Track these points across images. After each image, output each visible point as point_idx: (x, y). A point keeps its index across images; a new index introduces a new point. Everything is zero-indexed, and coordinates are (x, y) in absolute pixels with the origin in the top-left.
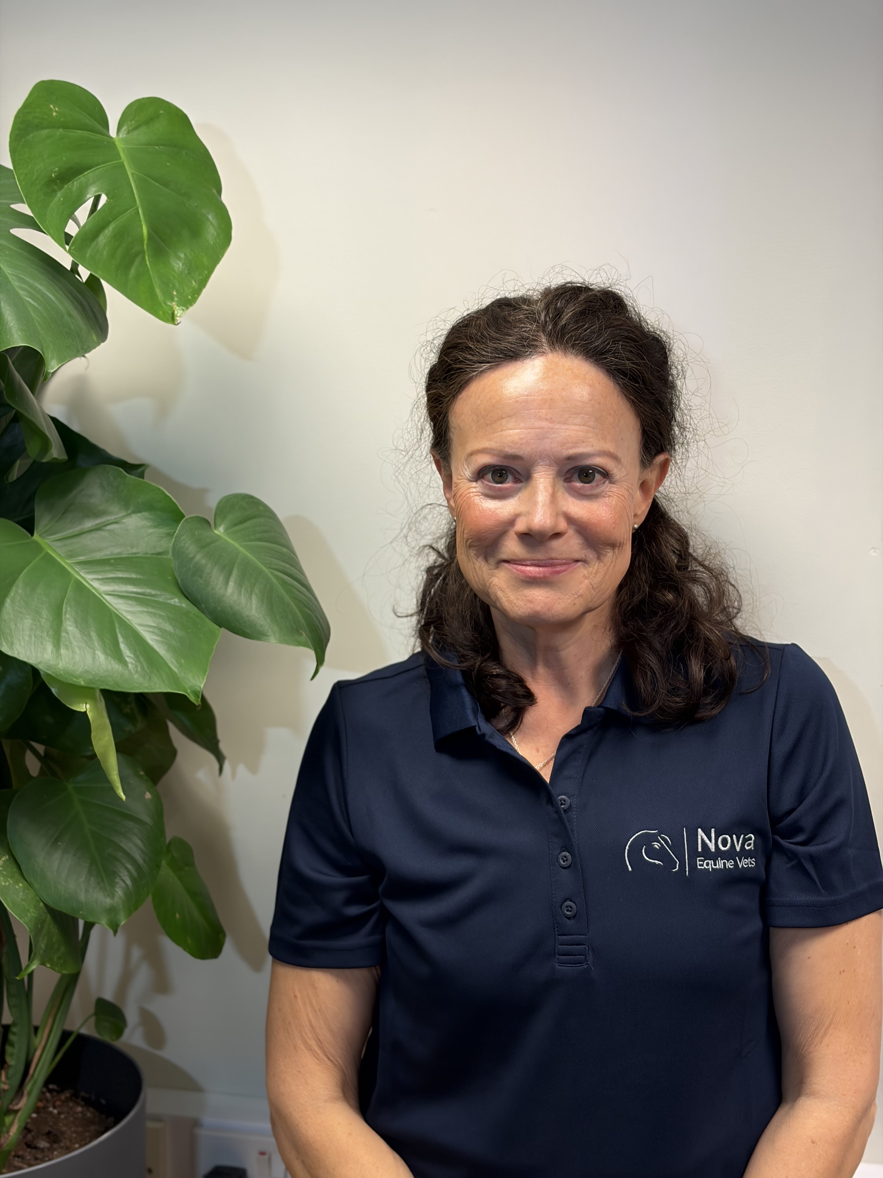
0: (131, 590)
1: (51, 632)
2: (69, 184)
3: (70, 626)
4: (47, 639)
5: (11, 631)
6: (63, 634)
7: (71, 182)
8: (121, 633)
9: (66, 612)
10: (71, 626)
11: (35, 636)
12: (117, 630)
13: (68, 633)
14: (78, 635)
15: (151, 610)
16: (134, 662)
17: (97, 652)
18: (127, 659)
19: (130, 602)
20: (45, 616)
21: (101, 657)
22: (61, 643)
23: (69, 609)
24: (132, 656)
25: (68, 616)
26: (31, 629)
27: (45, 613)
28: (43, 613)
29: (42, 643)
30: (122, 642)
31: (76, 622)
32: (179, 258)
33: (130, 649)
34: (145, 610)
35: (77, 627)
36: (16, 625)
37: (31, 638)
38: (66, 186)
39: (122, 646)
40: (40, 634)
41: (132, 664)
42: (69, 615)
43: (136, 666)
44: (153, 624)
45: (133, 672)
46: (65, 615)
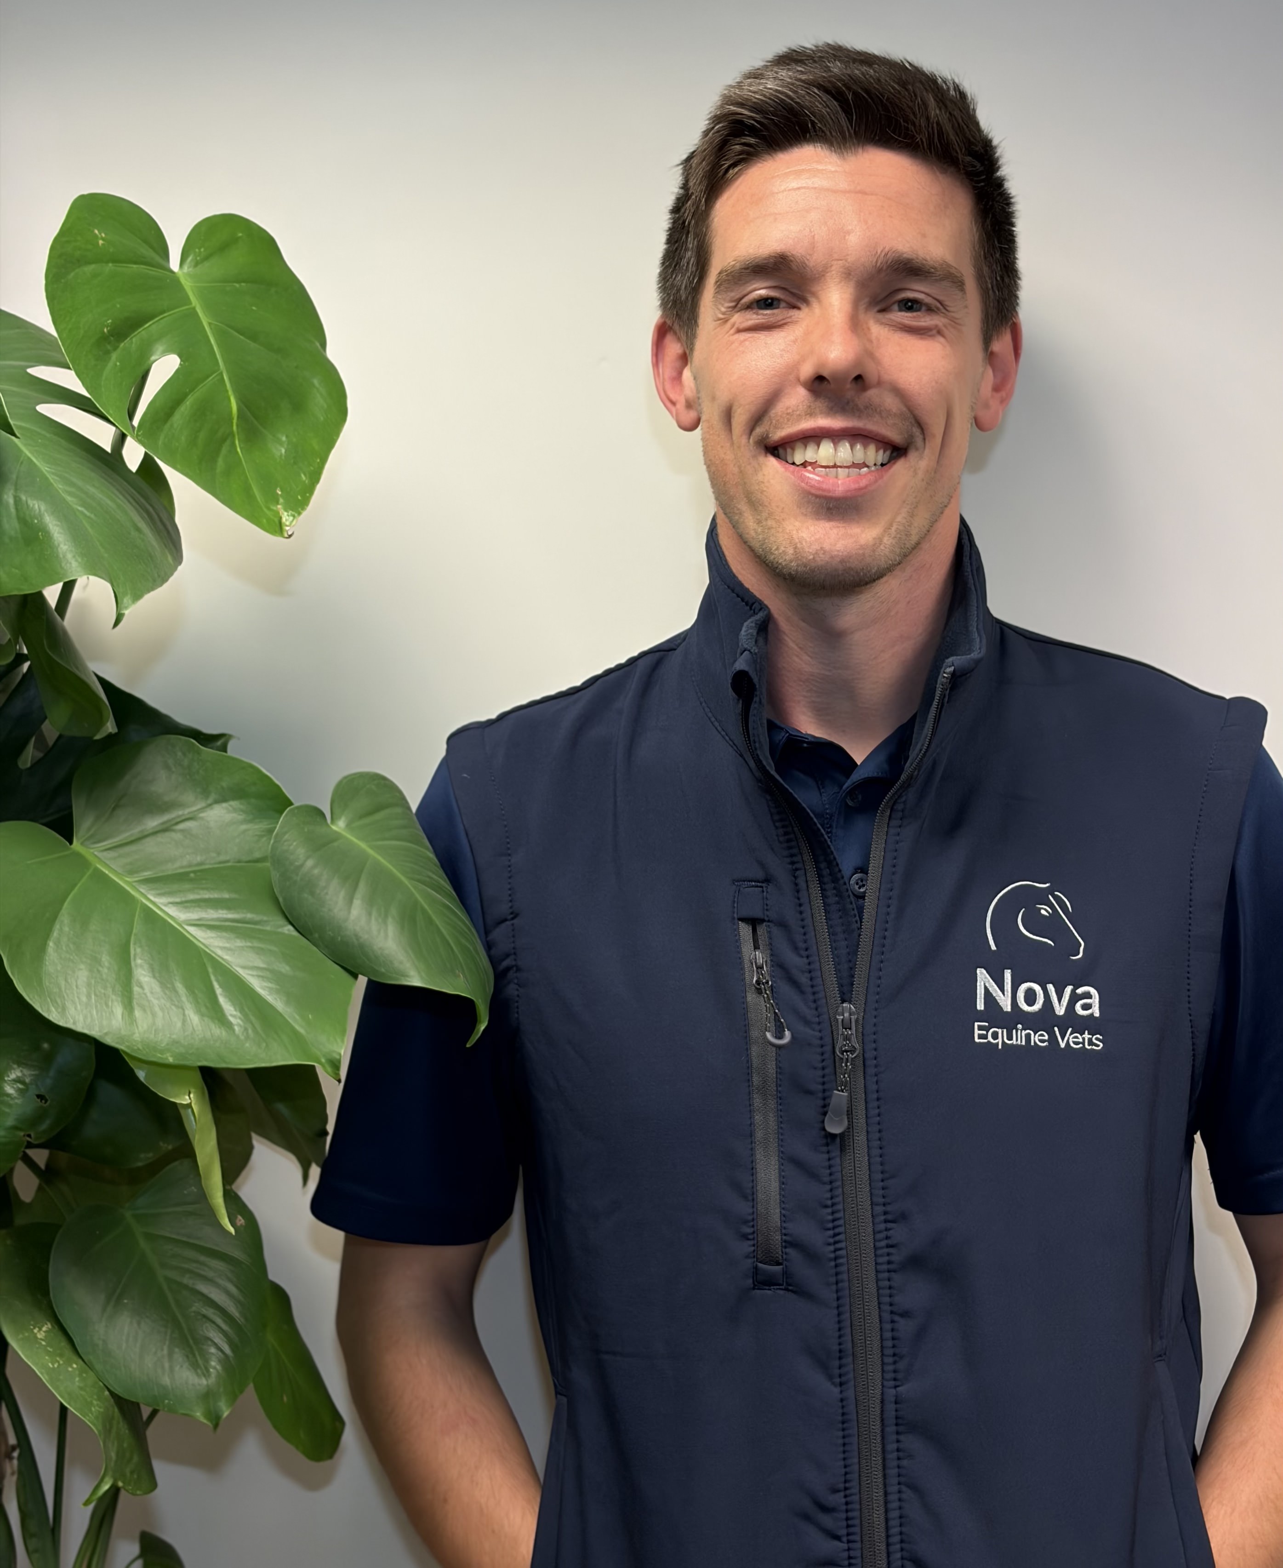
0: (225, 916)
1: (118, 987)
2: (126, 341)
3: (143, 976)
4: (114, 997)
5: (60, 989)
6: (136, 989)
7: (128, 339)
8: (218, 981)
9: (135, 955)
10: (145, 976)
11: (96, 995)
12: (213, 978)
13: (141, 987)
14: (157, 988)
15: (256, 944)
16: (241, 1023)
17: (187, 1012)
18: (231, 1019)
19: (224, 934)
20: (107, 964)
21: (194, 1018)
22: (135, 1002)
23: (139, 950)
24: (239, 1014)
25: (139, 961)
26: (89, 985)
27: (105, 959)
28: (103, 959)
29: (107, 1005)
30: (221, 994)
31: (152, 970)
32: (281, 444)
33: (234, 1005)
34: (249, 944)
35: (154, 977)
36: (66, 980)
37: (91, 997)
38: (122, 345)
39: (222, 1000)
40: (103, 991)
41: (239, 1025)
42: (141, 959)
43: (246, 1029)
44: (262, 965)
45: (242, 1038)
46: (135, 960)
